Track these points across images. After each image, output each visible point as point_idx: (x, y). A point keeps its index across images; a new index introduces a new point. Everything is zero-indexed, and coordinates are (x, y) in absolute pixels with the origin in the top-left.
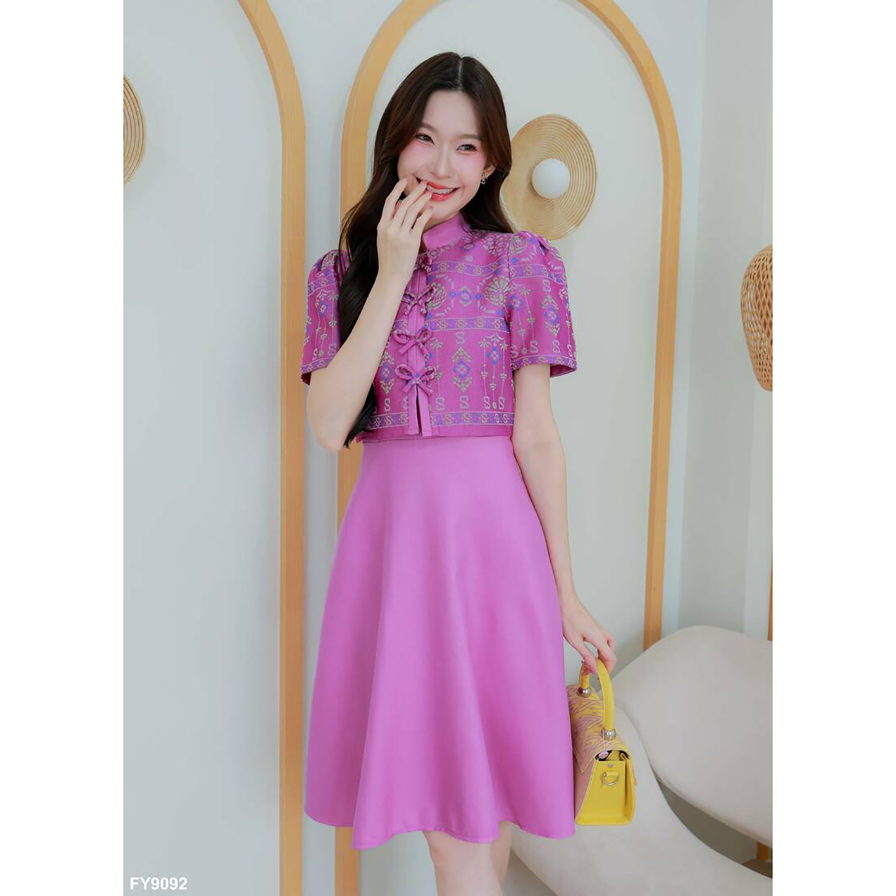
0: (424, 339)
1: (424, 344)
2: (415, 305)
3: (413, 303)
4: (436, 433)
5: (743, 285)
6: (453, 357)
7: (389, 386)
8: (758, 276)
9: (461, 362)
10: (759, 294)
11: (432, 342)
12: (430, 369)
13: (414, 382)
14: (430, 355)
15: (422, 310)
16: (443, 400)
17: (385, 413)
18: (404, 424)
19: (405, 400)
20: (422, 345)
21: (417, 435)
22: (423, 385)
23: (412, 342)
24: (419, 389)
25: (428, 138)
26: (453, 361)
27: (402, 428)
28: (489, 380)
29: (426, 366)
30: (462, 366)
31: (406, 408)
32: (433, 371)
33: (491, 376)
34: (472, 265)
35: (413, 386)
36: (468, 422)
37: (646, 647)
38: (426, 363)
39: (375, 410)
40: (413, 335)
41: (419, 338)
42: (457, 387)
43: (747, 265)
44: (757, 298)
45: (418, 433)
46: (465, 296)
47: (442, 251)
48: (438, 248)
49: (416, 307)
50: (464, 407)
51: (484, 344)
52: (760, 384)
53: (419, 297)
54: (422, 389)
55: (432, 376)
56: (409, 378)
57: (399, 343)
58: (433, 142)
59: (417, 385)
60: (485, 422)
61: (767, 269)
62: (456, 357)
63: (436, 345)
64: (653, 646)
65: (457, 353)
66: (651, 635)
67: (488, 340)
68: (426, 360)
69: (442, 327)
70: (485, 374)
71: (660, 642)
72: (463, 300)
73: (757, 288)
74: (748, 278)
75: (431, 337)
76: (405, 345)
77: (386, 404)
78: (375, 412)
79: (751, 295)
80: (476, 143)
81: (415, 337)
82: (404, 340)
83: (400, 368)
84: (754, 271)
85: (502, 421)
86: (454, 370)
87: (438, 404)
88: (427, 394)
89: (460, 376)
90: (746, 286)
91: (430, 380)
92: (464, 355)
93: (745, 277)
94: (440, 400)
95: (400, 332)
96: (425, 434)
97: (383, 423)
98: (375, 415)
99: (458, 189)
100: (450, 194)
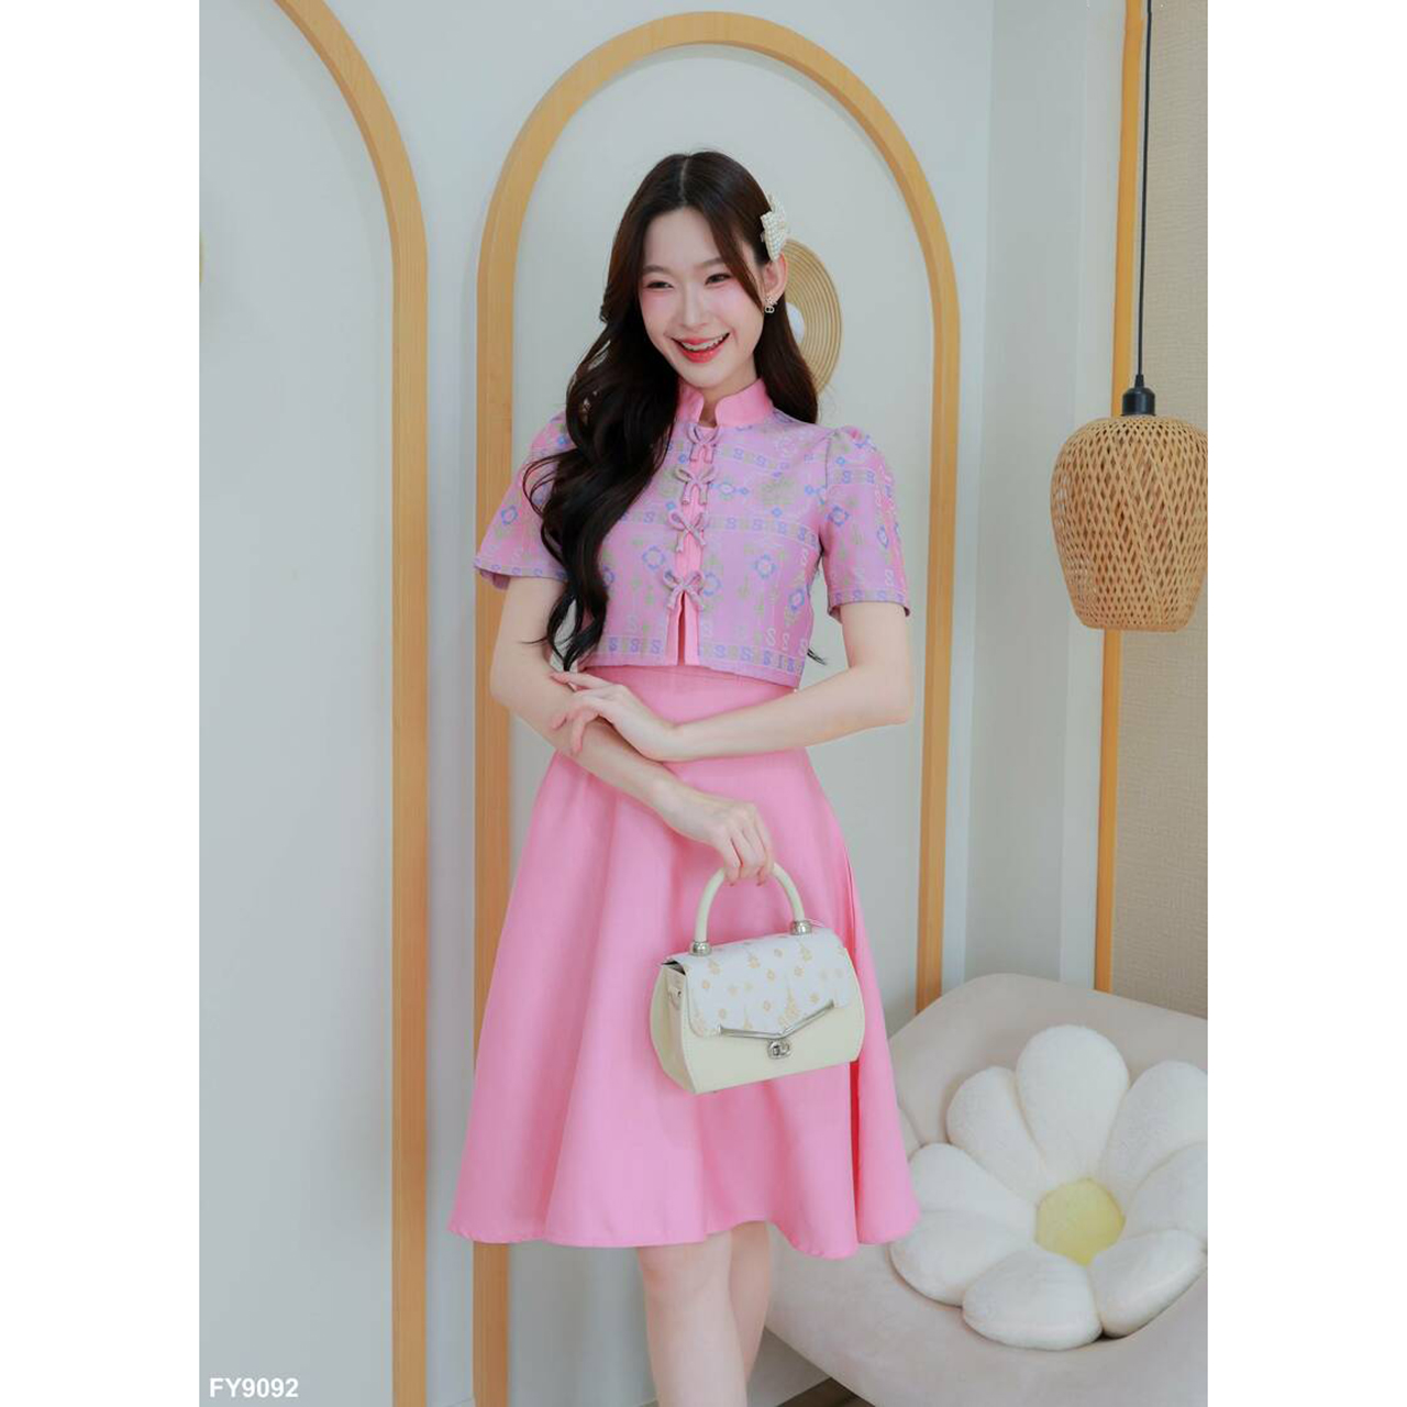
5: (1054, 479)
8: (1075, 466)
10: (1076, 491)
25: (660, 285)
37: (920, 1007)
43: (1059, 450)
44: (1073, 496)
52: (1081, 619)
58: (670, 286)
61: (1086, 455)
64: (931, 1006)
66: (927, 992)
71: (939, 1000)
73: (1074, 482)
74: (1060, 469)
79: (1063, 494)
80: (720, 269)
84: (1070, 459)
90: (1057, 480)
93: (1057, 467)
99: (728, 335)
100: (720, 347)
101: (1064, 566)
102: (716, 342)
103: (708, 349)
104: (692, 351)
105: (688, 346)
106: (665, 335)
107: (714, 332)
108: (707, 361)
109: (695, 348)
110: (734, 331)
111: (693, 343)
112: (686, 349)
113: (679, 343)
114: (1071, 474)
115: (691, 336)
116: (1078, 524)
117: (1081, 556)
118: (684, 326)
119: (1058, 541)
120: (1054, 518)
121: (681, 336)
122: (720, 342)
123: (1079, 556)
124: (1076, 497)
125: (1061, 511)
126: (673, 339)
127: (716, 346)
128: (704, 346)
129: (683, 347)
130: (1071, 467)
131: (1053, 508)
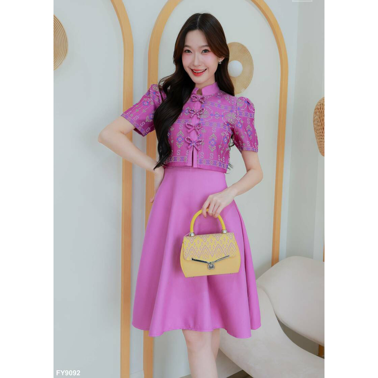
0: (199, 128)
1: (198, 130)
2: (195, 114)
3: (194, 113)
4: (199, 167)
5: (314, 113)
6: (210, 137)
7: (181, 145)
9: (213, 140)
11: (202, 129)
12: (200, 140)
13: (193, 145)
14: (201, 135)
15: (198, 116)
16: (203, 154)
17: (177, 156)
18: (186, 161)
19: (187, 152)
20: (197, 130)
21: (191, 166)
22: (196, 147)
23: (193, 128)
24: (194, 147)
26: (210, 139)
27: (185, 163)
28: (221, 149)
29: (198, 139)
30: (213, 141)
31: (187, 155)
32: (201, 141)
33: (222, 148)
34: (220, 104)
35: (192, 146)
36: (211, 165)
37: (273, 265)
38: (198, 138)
39: (172, 154)
40: (194, 125)
41: (196, 127)
42: (210, 149)
43: (316, 104)
45: (191, 165)
46: (217, 116)
47: (209, 97)
48: (207, 96)
49: (195, 115)
50: (211, 158)
51: (223, 135)
53: (197, 112)
54: (195, 147)
55: (200, 143)
56: (191, 143)
57: (188, 128)
58: (192, 53)
59: (193, 146)
60: (218, 166)
62: (211, 137)
63: (204, 131)
64: (275, 265)
65: (212, 136)
66: (275, 261)
67: (224, 133)
68: (198, 136)
69: (207, 125)
70: (220, 146)
71: (278, 263)
72: (216, 117)
73: (320, 114)
75: (201, 128)
76: (190, 129)
77: (178, 152)
78: (172, 155)
79: (316, 117)
81: (194, 126)
82: (190, 127)
83: (187, 138)
85: (224, 167)
86: (210, 142)
87: (201, 155)
88: (197, 150)
89: (212, 145)
90: (316, 113)
91: (200, 145)
92: (215, 137)
93: (315, 109)
94: (202, 153)
95: (189, 123)
96: (194, 166)
97: (175, 160)
98: (171, 156)
99: (206, 69)
100: (204, 72)
101: (317, 138)
102: (203, 71)
103: (200, 73)
104: (195, 72)
105: (195, 71)
106: (188, 67)
107: (202, 68)
108: (200, 76)
109: (196, 72)
110: (208, 68)
111: (196, 70)
112: (194, 72)
113: (192, 70)
114: (319, 111)
115: (196, 68)
116: (321, 126)
117: (322, 136)
118: (193, 65)
119: (315, 131)
120: (314, 124)
121: (193, 68)
122: (204, 71)
123: (321, 135)
124: (321, 118)
125: (316, 122)
126: (190, 68)
127: (202, 72)
128: (199, 72)
129: (193, 71)
130: (320, 109)
131: (314, 121)
